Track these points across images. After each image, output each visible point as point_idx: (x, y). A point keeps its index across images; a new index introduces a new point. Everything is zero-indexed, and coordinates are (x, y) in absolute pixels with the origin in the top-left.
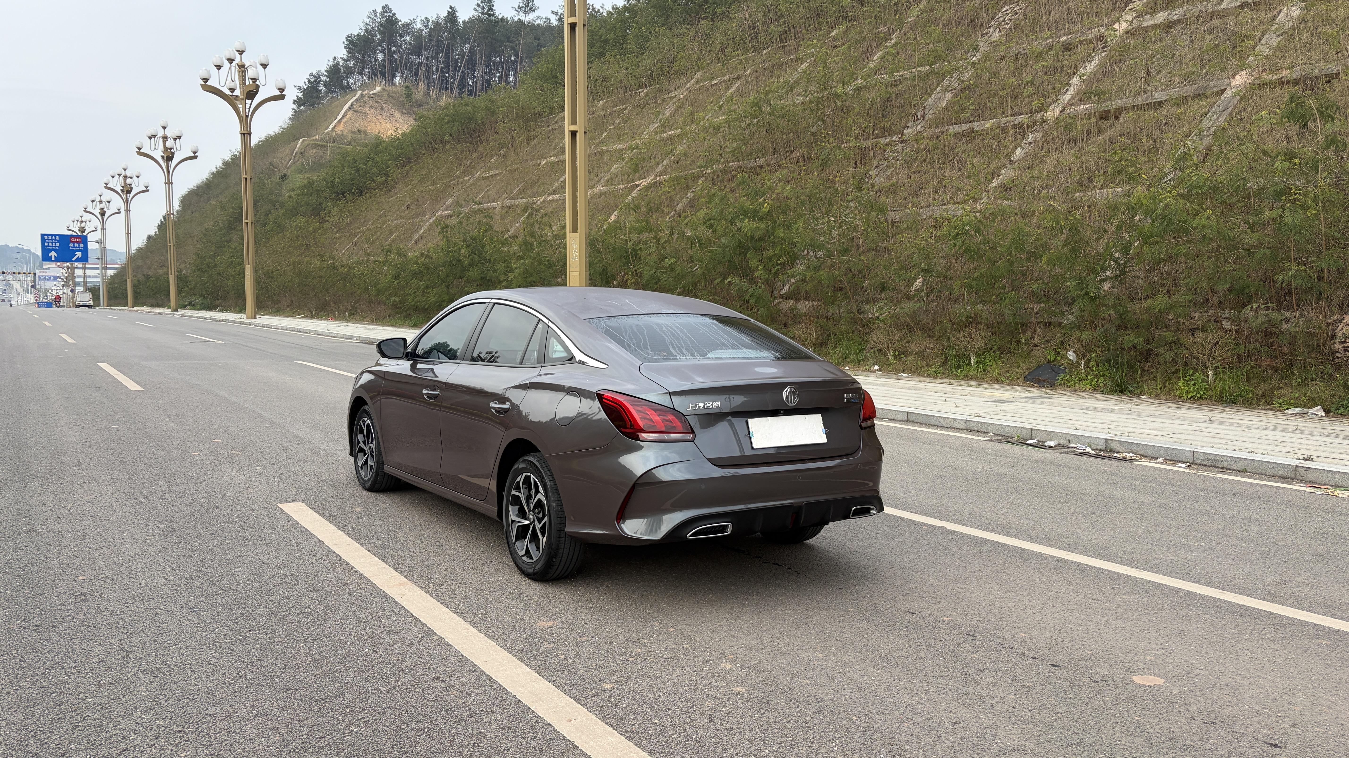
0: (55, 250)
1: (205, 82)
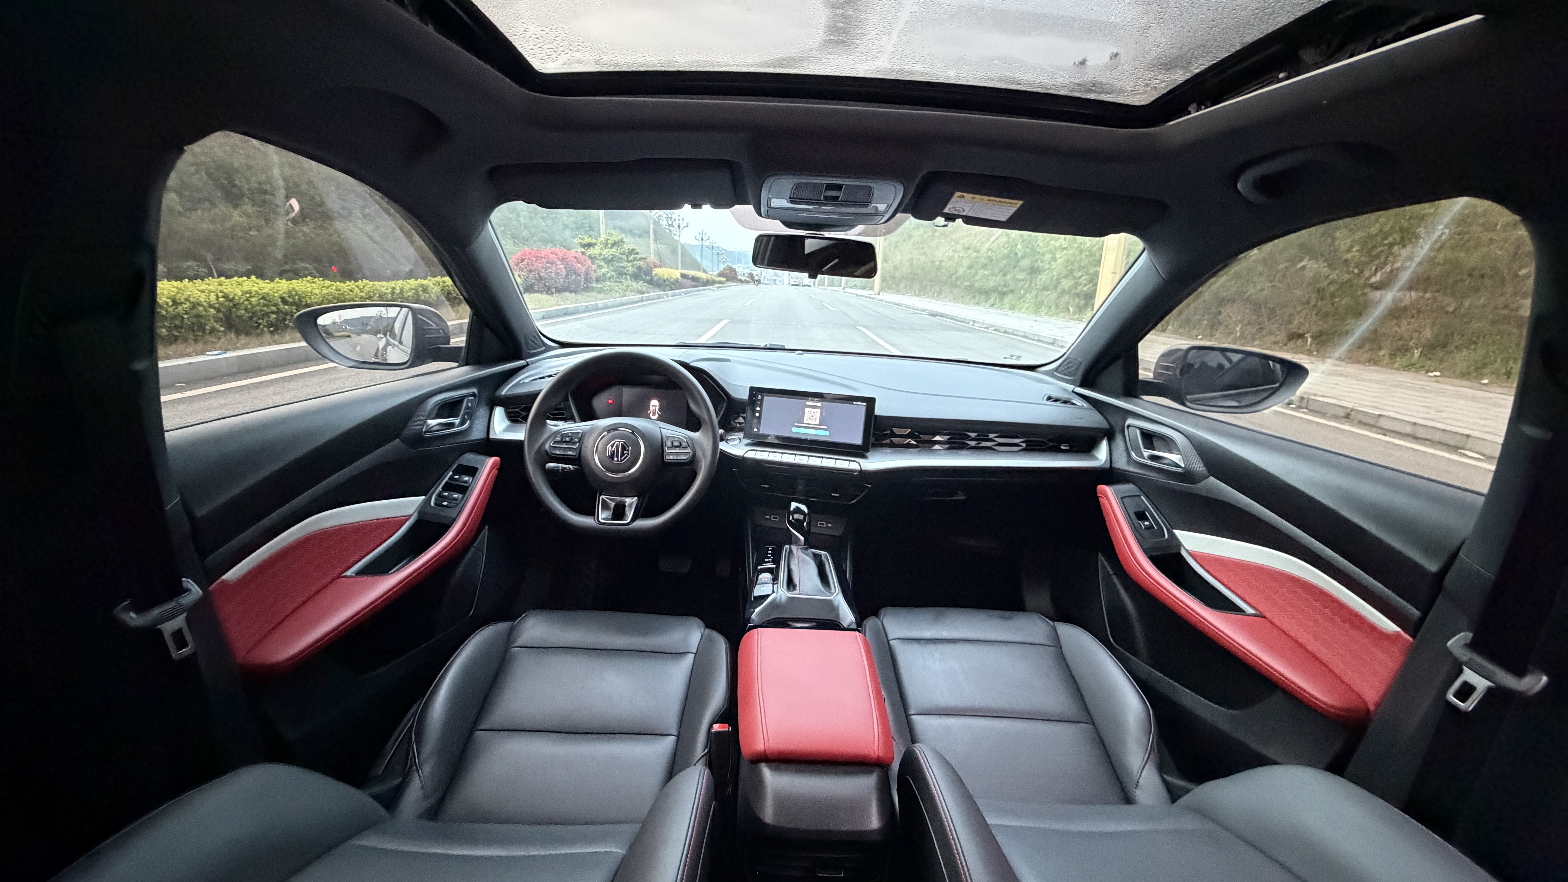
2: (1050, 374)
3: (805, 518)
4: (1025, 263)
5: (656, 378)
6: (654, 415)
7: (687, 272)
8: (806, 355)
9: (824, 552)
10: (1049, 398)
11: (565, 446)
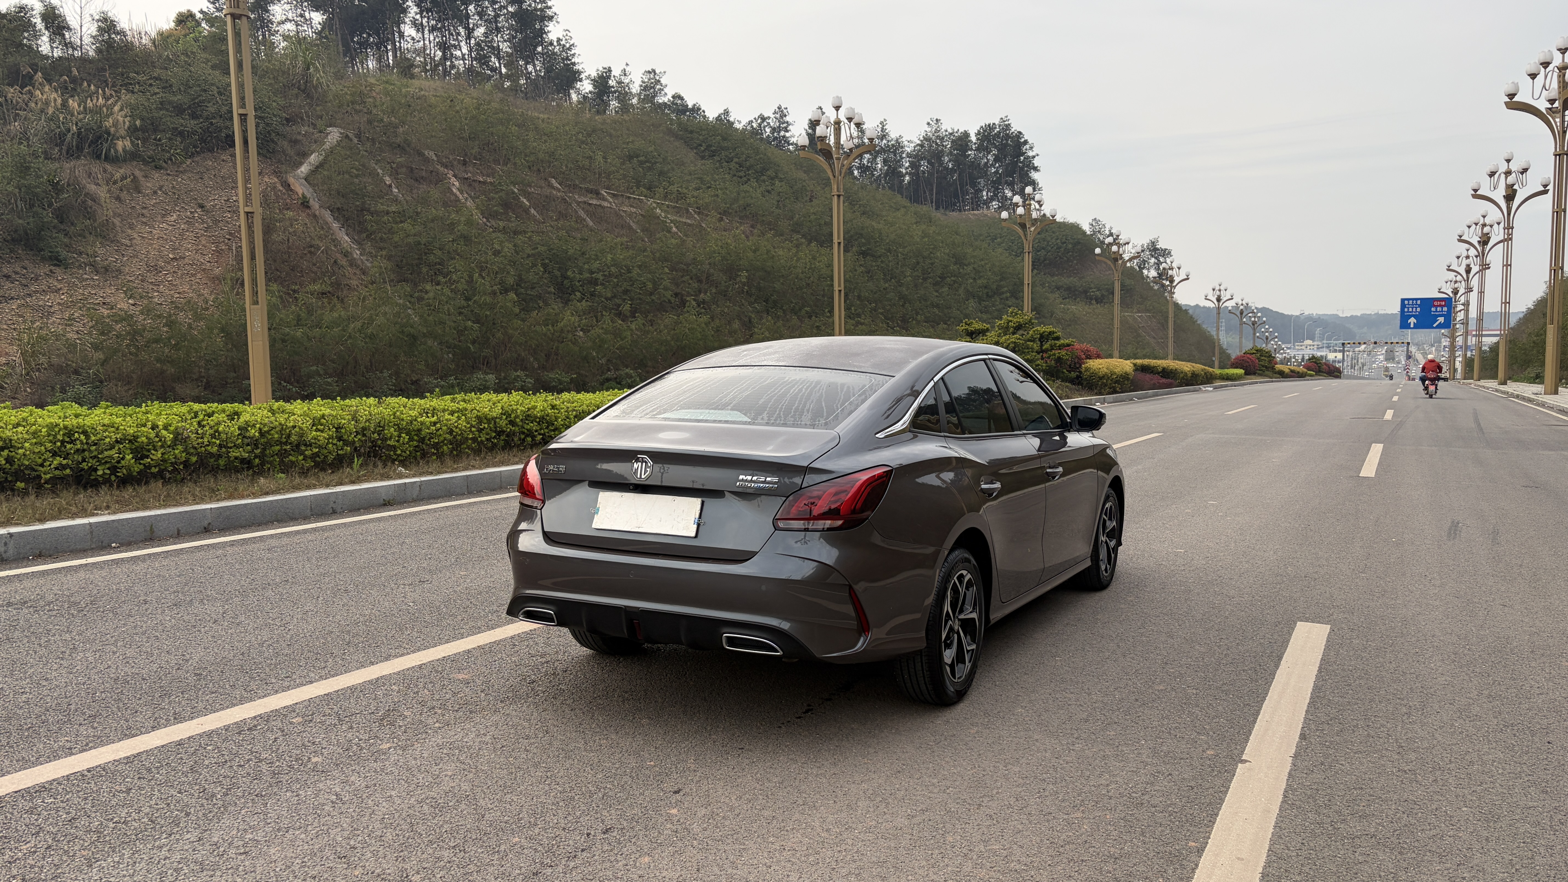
0: (1414, 316)
1: (1511, 99)
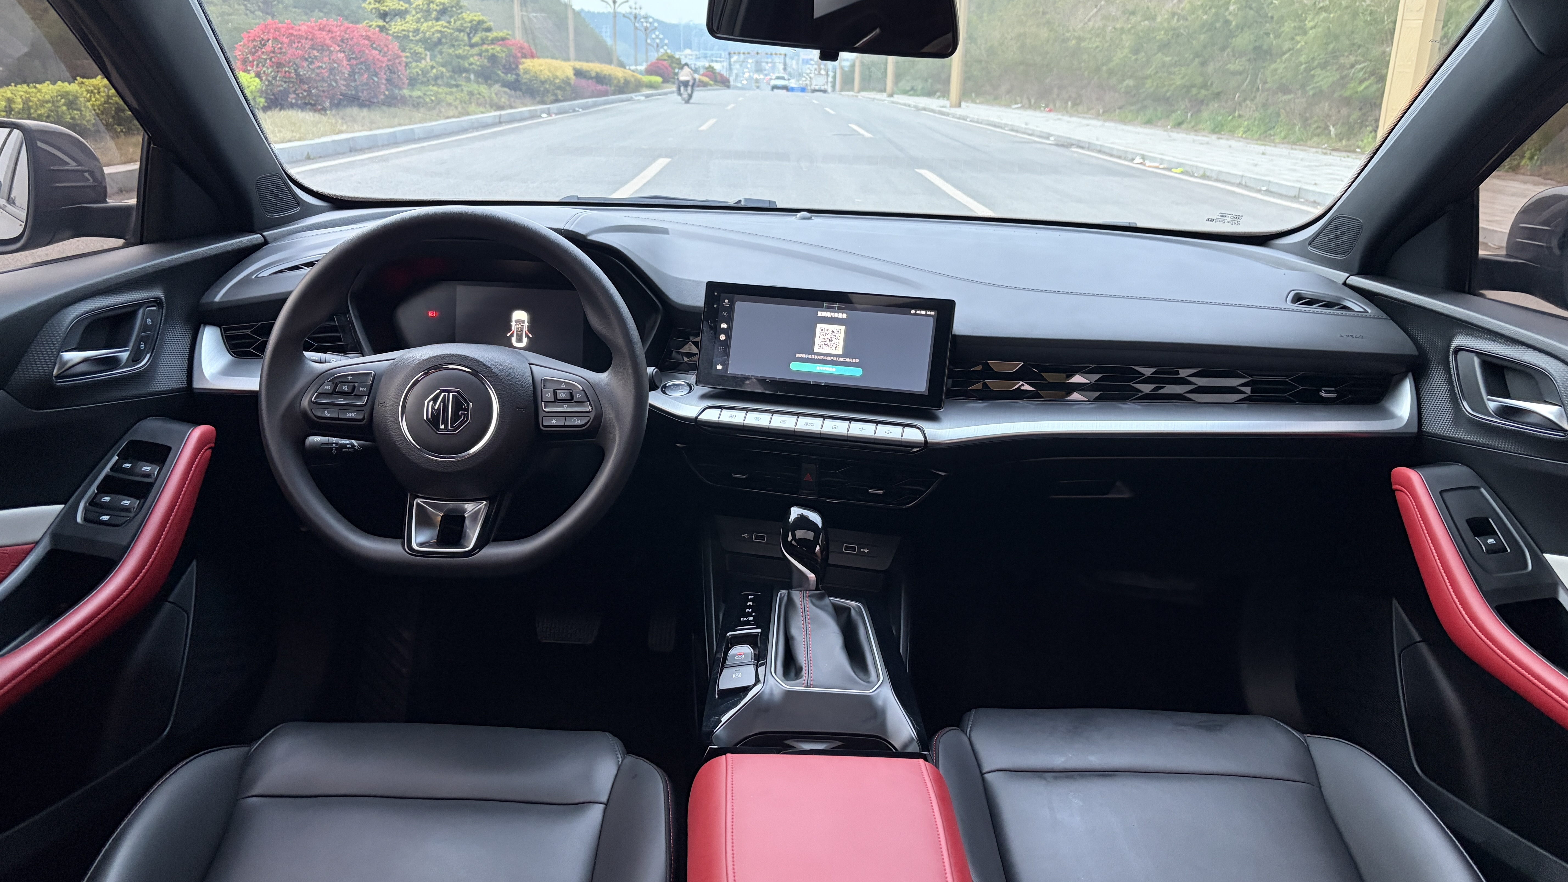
2: (1299, 250)
3: (816, 537)
4: (1243, 40)
5: (522, 266)
6: (520, 340)
7: (585, 66)
8: (818, 220)
9: (854, 603)
10: (1298, 298)
11: (340, 400)
